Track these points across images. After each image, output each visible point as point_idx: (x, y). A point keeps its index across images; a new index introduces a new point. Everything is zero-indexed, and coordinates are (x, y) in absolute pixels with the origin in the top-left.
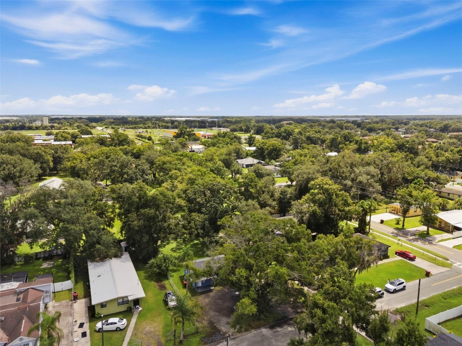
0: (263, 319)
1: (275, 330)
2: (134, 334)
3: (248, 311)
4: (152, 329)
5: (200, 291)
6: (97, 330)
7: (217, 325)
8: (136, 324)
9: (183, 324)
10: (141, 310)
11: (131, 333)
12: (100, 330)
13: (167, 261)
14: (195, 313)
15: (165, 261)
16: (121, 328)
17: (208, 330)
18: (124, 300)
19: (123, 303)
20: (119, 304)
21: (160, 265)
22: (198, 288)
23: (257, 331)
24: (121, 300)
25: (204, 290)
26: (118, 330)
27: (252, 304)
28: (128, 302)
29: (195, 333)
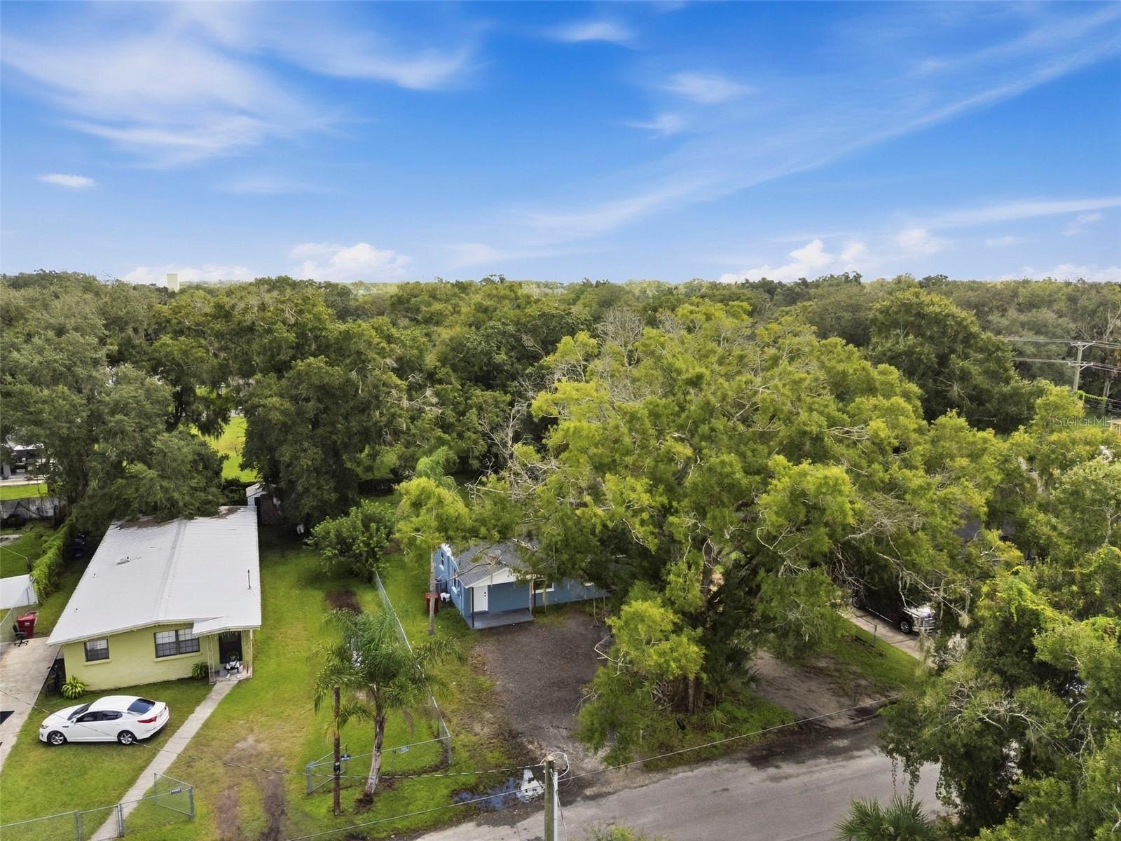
0: (721, 729)
1: (772, 771)
2: (186, 762)
3: (662, 654)
4: (264, 747)
5: (478, 625)
6: (45, 739)
7: (531, 742)
8: (206, 725)
9: (381, 723)
10: (247, 679)
11: (173, 757)
12: (55, 741)
13: (373, 525)
14: (428, 678)
15: (366, 526)
16: (139, 737)
17: (493, 757)
18: (182, 638)
19: (179, 647)
20: (160, 651)
21: (349, 537)
22: (474, 616)
23: (696, 772)
24: (167, 637)
25: (493, 623)
26: (126, 741)
27: (677, 629)
28: (195, 644)
29: (436, 768)
